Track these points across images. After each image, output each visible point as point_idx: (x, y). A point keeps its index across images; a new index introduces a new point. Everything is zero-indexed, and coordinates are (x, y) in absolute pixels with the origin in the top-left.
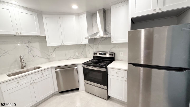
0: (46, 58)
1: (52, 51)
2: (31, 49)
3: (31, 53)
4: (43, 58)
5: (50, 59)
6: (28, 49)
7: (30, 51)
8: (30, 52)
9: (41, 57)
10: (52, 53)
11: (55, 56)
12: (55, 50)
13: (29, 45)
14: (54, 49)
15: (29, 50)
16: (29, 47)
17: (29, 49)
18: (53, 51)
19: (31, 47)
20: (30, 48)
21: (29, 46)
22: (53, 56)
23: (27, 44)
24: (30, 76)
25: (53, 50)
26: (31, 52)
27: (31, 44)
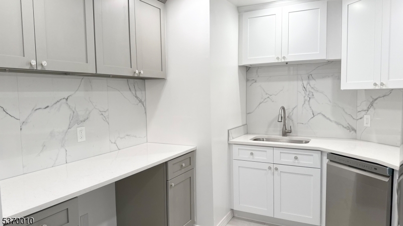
0: (346, 125)
1: (365, 108)
2: (311, 94)
3: (309, 104)
4: (336, 122)
5: (355, 131)
6: (304, 95)
7: (309, 98)
8: (307, 102)
9: (332, 119)
10: (364, 113)
11: (369, 125)
12: (374, 105)
13: (308, 85)
14: (371, 100)
15: (307, 96)
16: (307, 89)
17: (308, 93)
18: (369, 108)
19: (312, 91)
20: (310, 91)
21: (308, 87)
22: (365, 125)
23: (305, 83)
24: (270, 151)
25: (369, 103)
26: (309, 101)
27: (312, 82)
